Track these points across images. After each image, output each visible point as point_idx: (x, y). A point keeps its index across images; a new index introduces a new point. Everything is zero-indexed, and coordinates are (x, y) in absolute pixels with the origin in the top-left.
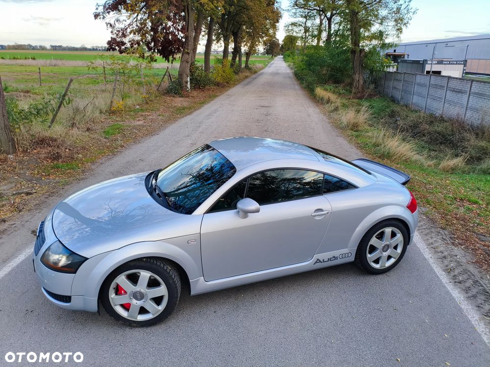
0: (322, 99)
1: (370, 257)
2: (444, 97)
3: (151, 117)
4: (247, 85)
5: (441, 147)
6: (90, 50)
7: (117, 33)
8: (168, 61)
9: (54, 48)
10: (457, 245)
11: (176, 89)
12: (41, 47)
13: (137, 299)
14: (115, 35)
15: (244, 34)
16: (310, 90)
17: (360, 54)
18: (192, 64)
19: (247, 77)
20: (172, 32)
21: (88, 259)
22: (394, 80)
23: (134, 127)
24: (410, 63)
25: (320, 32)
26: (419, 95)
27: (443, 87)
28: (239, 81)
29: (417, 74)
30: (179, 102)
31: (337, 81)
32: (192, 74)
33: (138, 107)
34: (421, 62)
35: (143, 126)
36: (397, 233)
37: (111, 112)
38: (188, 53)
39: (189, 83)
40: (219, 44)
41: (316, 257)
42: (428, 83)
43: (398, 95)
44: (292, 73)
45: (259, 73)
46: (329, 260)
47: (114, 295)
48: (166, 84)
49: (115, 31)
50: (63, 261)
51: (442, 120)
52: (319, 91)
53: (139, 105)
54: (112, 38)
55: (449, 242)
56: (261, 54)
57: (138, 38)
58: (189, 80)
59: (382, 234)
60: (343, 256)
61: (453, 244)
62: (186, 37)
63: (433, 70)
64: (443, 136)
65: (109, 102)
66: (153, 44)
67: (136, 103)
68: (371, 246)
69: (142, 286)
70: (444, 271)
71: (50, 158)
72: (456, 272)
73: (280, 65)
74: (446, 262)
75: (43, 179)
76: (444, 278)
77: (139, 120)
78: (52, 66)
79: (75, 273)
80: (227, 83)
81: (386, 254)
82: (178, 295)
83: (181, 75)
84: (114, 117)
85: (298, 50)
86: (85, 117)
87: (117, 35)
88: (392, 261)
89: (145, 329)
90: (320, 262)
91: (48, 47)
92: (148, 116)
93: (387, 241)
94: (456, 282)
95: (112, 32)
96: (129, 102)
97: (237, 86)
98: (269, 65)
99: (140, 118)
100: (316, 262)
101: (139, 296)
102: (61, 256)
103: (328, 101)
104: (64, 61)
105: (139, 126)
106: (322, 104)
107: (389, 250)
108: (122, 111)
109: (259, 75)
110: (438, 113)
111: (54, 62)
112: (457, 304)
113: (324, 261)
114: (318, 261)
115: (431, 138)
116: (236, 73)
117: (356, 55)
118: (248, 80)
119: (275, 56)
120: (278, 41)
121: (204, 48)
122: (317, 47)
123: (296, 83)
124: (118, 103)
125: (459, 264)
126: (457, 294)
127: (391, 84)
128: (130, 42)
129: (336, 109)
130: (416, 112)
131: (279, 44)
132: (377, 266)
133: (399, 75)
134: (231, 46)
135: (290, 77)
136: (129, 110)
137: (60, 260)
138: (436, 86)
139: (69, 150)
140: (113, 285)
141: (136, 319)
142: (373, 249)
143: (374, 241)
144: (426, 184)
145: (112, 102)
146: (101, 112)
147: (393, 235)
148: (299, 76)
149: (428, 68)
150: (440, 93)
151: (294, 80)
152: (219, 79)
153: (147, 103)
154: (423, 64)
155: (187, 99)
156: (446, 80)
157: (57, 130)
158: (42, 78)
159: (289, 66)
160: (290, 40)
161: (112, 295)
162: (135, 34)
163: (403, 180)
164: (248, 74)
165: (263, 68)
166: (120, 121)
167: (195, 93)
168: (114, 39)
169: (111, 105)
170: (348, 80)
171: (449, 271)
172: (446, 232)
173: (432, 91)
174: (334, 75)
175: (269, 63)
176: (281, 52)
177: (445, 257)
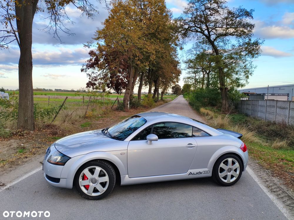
0: (204, 114)
1: (221, 175)
2: (275, 112)
3: (106, 120)
4: (161, 107)
5: (275, 138)
6: (76, 91)
7: (92, 79)
8: (118, 94)
9: (57, 90)
10: (275, 177)
11: (121, 107)
12: (50, 90)
13: (93, 183)
14: (91, 80)
15: (160, 82)
16: (197, 110)
17: (226, 90)
18: (131, 95)
19: (161, 104)
20: (121, 78)
21: (71, 158)
22: (247, 104)
23: (97, 124)
24: (256, 95)
25: (203, 80)
26: (262, 112)
27: (274, 106)
28: (157, 106)
29: (259, 100)
30: (122, 114)
31: (213, 105)
32: (131, 100)
33: (100, 116)
34: (262, 95)
35: (102, 124)
36: (235, 162)
37: (85, 117)
38: (129, 89)
39: (129, 105)
40: (146, 87)
41: (190, 171)
42: (266, 105)
43: (249, 113)
44: (188, 103)
45: (168, 103)
46: (197, 173)
47: (82, 180)
48: (116, 105)
49: (91, 78)
50: (59, 158)
51: (274, 123)
52: (202, 110)
53: (100, 115)
54: (89, 81)
55: (270, 175)
56: (170, 94)
57: (102, 81)
58: (129, 103)
59: (227, 161)
60: (205, 172)
61: (273, 176)
62: (128, 81)
63: (268, 99)
64: (275, 132)
65: (84, 113)
66: (110, 85)
67: (99, 114)
68: (221, 168)
69: (96, 175)
70: (265, 187)
71: (52, 134)
72: (273, 188)
73: (181, 99)
74: (267, 183)
75: (47, 143)
76: (265, 190)
77: (100, 121)
78: (55, 98)
79: (64, 165)
80: (150, 106)
81: (229, 174)
82: (114, 182)
83: (124, 100)
84: (87, 120)
85: (192, 92)
86: (71, 119)
87: (92, 80)
88: (234, 179)
89: (95, 201)
90: (192, 174)
91: (54, 90)
92: (105, 119)
93: (230, 165)
94: (272, 191)
95: (89, 78)
96: (95, 113)
97: (155, 108)
98: (175, 99)
99: (101, 120)
100: (190, 174)
101: (94, 181)
102: (58, 156)
103: (207, 114)
104: (61, 96)
105: (100, 123)
106: (204, 116)
107: (232, 171)
108: (91, 117)
109: (168, 104)
110: (272, 121)
111: (56, 96)
112: (271, 201)
113: (194, 174)
114: (191, 173)
115: (268, 134)
116: (156, 102)
117: (223, 91)
118: (162, 106)
119: (179, 95)
120: (180, 87)
121: (138, 88)
122: (202, 89)
123: (189, 107)
124: (89, 113)
125: (275, 184)
126: (271, 196)
127: (245, 107)
128: (98, 83)
129: (212, 118)
130: (259, 120)
131: (180, 89)
132: (226, 181)
133: (249, 101)
134: (153, 88)
135: (186, 105)
136: (95, 117)
137: (58, 159)
138: (270, 106)
139: (62, 131)
140: (81, 175)
141: (91, 194)
142: (222, 170)
143: (222, 165)
144: (261, 151)
145: (86, 112)
146: (80, 117)
147: (233, 163)
148: (191, 104)
149: (266, 98)
150: (273, 110)
151: (189, 106)
152: (145, 104)
153: (105, 114)
154: (263, 95)
155: (127, 113)
156: (276, 102)
157: (57, 123)
158: (50, 103)
159: (186, 100)
160: (187, 86)
161: (80, 180)
162: (101, 80)
163: (239, 136)
164: (162, 103)
165: (171, 101)
166: (90, 121)
167: (132, 110)
168: (90, 82)
169: (86, 113)
170: (219, 105)
171: (268, 187)
172: (269, 171)
173: (268, 109)
174: (211, 102)
175: (175, 98)
176: (182, 93)
177: (267, 181)
